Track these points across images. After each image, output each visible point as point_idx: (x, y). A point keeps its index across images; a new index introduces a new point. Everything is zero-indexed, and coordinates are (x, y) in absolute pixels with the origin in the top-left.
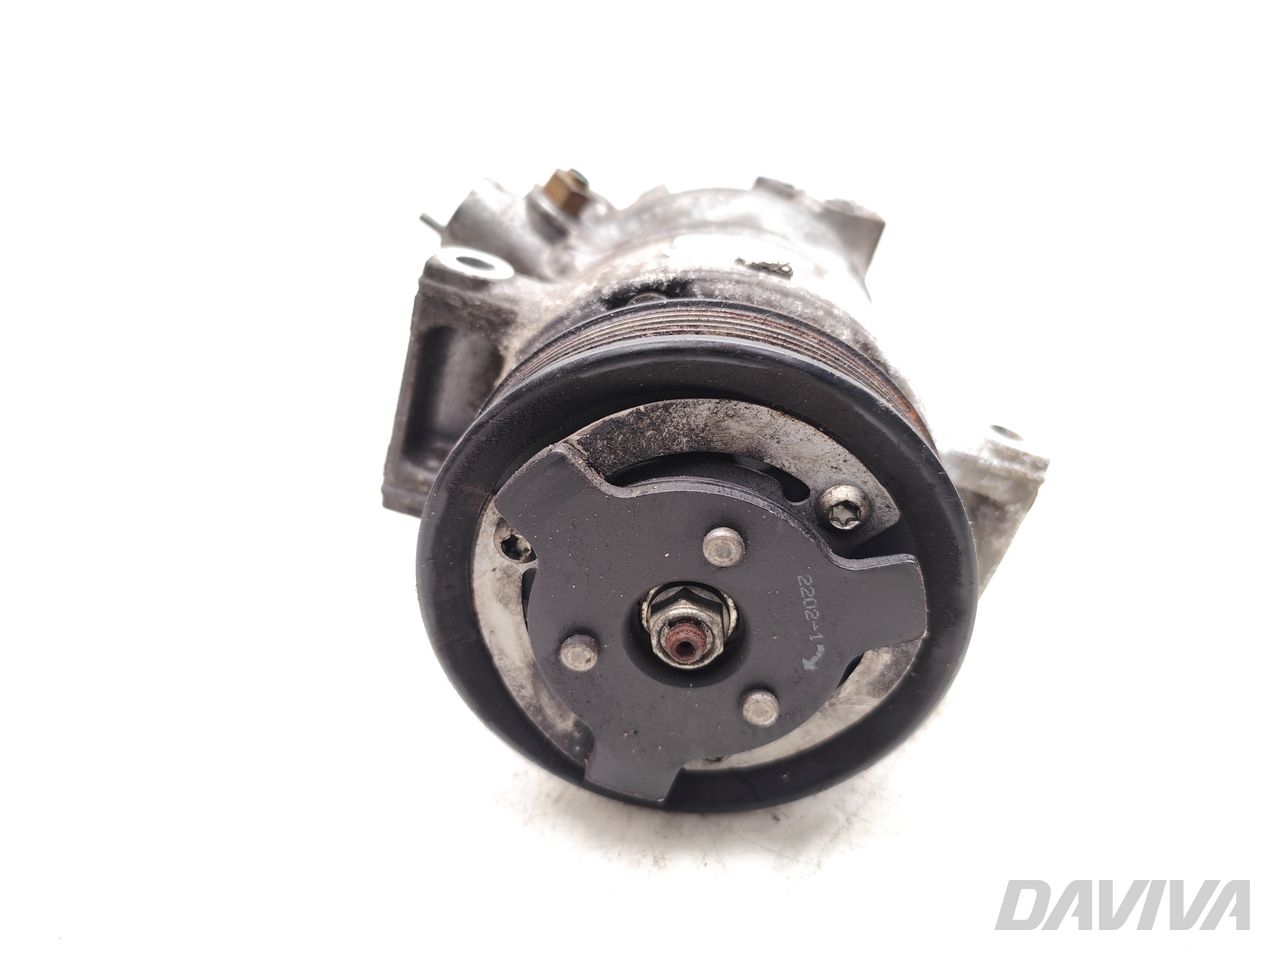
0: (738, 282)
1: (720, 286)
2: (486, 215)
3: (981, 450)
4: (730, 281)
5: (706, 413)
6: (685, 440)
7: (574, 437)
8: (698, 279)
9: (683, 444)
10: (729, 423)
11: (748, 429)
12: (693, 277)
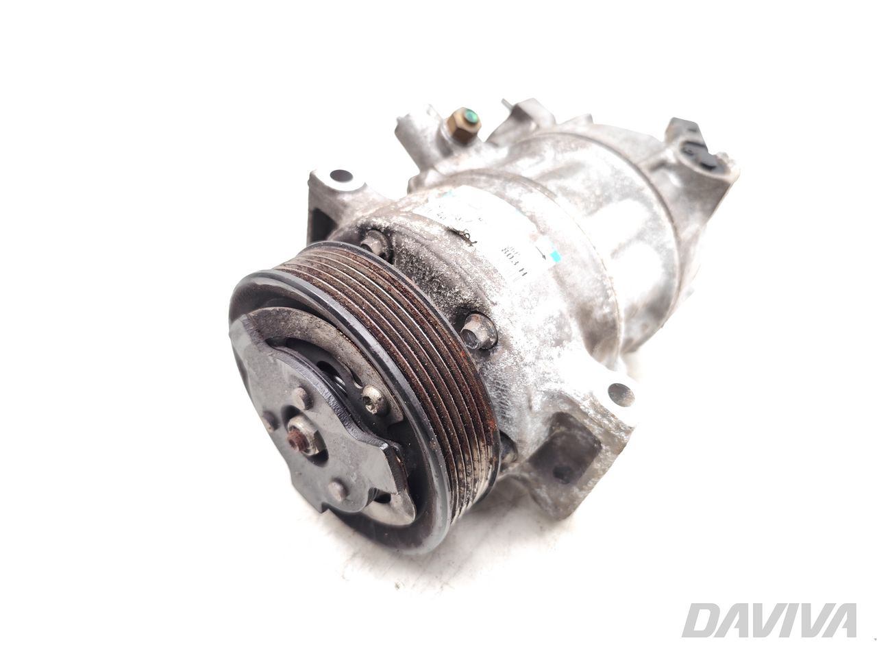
0: (417, 241)
1: (406, 240)
2: (412, 131)
3: (584, 399)
4: (413, 239)
5: (306, 321)
6: (299, 332)
7: (252, 314)
8: (398, 232)
9: (298, 334)
10: (317, 330)
11: (327, 337)
12: (396, 230)
